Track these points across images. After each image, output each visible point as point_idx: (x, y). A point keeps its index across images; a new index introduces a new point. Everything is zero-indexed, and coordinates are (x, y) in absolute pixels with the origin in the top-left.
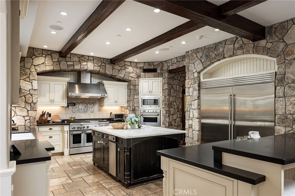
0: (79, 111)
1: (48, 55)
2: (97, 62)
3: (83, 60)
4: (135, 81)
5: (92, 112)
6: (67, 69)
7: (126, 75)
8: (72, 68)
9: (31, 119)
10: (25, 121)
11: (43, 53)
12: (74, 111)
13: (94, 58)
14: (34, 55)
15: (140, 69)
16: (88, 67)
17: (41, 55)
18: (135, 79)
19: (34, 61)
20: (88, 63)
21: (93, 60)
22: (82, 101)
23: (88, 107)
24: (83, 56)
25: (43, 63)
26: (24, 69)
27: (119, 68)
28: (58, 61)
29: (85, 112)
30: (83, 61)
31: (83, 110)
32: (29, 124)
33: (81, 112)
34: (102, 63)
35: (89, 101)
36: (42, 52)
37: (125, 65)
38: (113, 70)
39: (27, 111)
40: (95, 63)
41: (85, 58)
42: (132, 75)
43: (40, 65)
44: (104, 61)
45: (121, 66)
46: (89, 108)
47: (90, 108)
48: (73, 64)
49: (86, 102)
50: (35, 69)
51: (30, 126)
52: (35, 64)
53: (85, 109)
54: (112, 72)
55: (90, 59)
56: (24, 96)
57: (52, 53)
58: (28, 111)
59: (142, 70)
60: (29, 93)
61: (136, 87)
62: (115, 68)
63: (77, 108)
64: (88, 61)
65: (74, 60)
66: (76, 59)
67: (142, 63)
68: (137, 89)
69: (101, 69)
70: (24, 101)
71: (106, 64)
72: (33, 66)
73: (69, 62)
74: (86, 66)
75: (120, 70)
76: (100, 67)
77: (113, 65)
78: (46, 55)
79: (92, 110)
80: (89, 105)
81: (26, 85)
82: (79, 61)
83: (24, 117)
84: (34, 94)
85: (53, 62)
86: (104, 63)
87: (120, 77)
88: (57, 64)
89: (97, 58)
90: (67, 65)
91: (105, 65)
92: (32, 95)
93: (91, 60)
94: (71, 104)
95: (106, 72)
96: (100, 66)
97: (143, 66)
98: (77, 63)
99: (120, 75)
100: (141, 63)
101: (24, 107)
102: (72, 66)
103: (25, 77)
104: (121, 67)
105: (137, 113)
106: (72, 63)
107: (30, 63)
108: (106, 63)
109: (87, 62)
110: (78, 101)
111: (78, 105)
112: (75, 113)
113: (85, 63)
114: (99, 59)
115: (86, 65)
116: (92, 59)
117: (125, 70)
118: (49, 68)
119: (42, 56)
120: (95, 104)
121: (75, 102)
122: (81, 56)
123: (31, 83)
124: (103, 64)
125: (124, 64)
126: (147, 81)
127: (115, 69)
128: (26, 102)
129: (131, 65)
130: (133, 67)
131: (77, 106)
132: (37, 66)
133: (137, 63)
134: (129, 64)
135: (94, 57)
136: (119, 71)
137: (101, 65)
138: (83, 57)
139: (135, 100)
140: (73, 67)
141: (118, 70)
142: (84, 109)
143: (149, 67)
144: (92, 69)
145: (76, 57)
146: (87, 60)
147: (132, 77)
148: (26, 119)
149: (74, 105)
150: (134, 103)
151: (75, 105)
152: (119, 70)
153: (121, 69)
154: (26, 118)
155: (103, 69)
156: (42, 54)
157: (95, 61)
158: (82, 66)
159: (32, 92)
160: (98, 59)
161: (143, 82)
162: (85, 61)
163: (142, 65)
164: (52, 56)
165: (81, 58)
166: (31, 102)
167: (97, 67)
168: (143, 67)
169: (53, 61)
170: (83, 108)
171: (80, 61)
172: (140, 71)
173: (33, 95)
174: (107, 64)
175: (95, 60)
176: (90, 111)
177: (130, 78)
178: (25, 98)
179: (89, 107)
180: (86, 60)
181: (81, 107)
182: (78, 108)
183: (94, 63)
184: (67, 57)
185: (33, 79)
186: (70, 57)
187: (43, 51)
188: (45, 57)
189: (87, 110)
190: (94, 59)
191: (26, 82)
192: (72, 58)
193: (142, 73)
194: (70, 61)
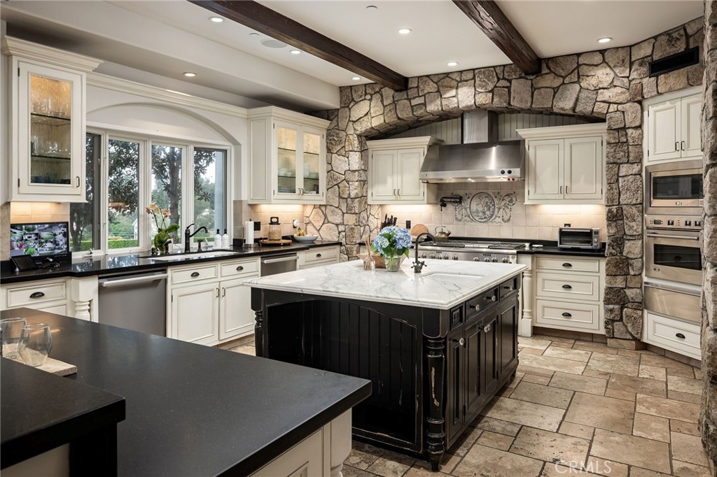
0: (472, 217)
1: (376, 93)
2: (484, 81)
3: (447, 87)
4: (623, 112)
5: (506, 219)
6: (411, 115)
7: (582, 101)
8: (421, 111)
9: (347, 231)
10: (339, 233)
11: (368, 92)
12: (459, 217)
13: (476, 71)
14: (353, 100)
15: (641, 65)
16: (460, 100)
17: (363, 98)
18: (620, 107)
19: (353, 113)
20: (459, 89)
21: (474, 78)
22: (478, 191)
23: (494, 205)
24: (447, 75)
25: (367, 113)
26: (338, 131)
27: (558, 82)
28: (394, 102)
29: (487, 219)
30: (446, 89)
31: (481, 214)
32: (344, 239)
33: (477, 218)
34: (498, 81)
35: (497, 191)
36: (365, 91)
37: (579, 66)
38: (533, 93)
39: (341, 213)
40: (480, 85)
41: (453, 79)
42: (606, 95)
43: (361, 120)
44: (506, 74)
45: (563, 75)
46: (497, 210)
47: (499, 209)
48: (423, 102)
49: (490, 192)
50: (355, 129)
51: (347, 244)
52: (354, 120)
53: (488, 213)
54: (530, 99)
55: (464, 77)
56: (337, 185)
57: (381, 88)
58: (343, 213)
59: (645, 69)
60: (344, 179)
61: (626, 134)
62: (540, 85)
63: (466, 209)
64: (459, 84)
65: (426, 92)
66: (431, 87)
67: (646, 43)
68: (630, 141)
69: (495, 97)
70: (338, 195)
71: (510, 81)
72: (351, 124)
73: (414, 98)
74: (454, 99)
75: (558, 87)
76: (490, 95)
77: (532, 77)
78: (371, 95)
79: (505, 215)
80: (496, 201)
81: (340, 162)
82: (438, 91)
83: (337, 225)
84: (351, 179)
85: (384, 107)
86: (504, 79)
87: (563, 109)
88: (390, 110)
89: (483, 70)
90: (412, 107)
91: (508, 84)
92: (348, 182)
93: (467, 81)
94: (453, 200)
95: (512, 103)
96: (492, 91)
97: (649, 52)
98: (434, 95)
99: (561, 104)
100: (643, 45)
101: (337, 206)
102: (422, 106)
103: (339, 148)
104: (564, 78)
105: (631, 228)
106: (421, 100)
107: (346, 118)
108: (510, 78)
109: (457, 88)
110: (468, 192)
111: (469, 200)
112: (460, 221)
113: (453, 92)
114: (490, 71)
115: (454, 97)
116: (470, 75)
117: (578, 82)
118: (377, 122)
119: (365, 99)
120: (514, 199)
121: (461, 193)
122: (442, 76)
123: (348, 158)
124: (503, 83)
125: (575, 66)
126: (668, 104)
127: (539, 88)
128: (340, 197)
129: (604, 61)
130: (615, 66)
131: (465, 204)
132: (357, 123)
133: (630, 47)
134: (598, 59)
135: (474, 70)
136: (555, 93)
137: (495, 87)
138: (447, 79)
139: (620, 179)
140: (424, 108)
141: (554, 88)
142: (484, 213)
143: (671, 51)
144: (469, 104)
145: (431, 83)
146: (459, 82)
147: (610, 103)
148: (340, 230)
149: (458, 200)
150: (616, 192)
151: (460, 202)
152: (556, 90)
153: (563, 83)
154: (341, 228)
155: (500, 96)
156: (366, 94)
157: (477, 79)
158: (444, 102)
159: (349, 176)
160: (487, 72)
161: (656, 112)
162: (452, 88)
163: (646, 50)
164: (382, 96)
165: (442, 81)
166: (346, 196)
167: (483, 95)
168: (651, 55)
169: (383, 104)
170: (480, 209)
171: (441, 89)
172: (640, 75)
173: (350, 183)
174: (513, 81)
175: (478, 77)
176: (501, 218)
177: (600, 108)
178: (339, 188)
179: (496, 206)
180: (454, 83)
181: (476, 206)
182: (468, 209)
183: (474, 86)
184: (410, 88)
185: (351, 149)
186: (418, 87)
187: (367, 88)
188: (370, 100)
189: (492, 215)
190: (474, 76)
191: (341, 157)
192: (421, 86)
193: (645, 81)
194: (416, 97)
